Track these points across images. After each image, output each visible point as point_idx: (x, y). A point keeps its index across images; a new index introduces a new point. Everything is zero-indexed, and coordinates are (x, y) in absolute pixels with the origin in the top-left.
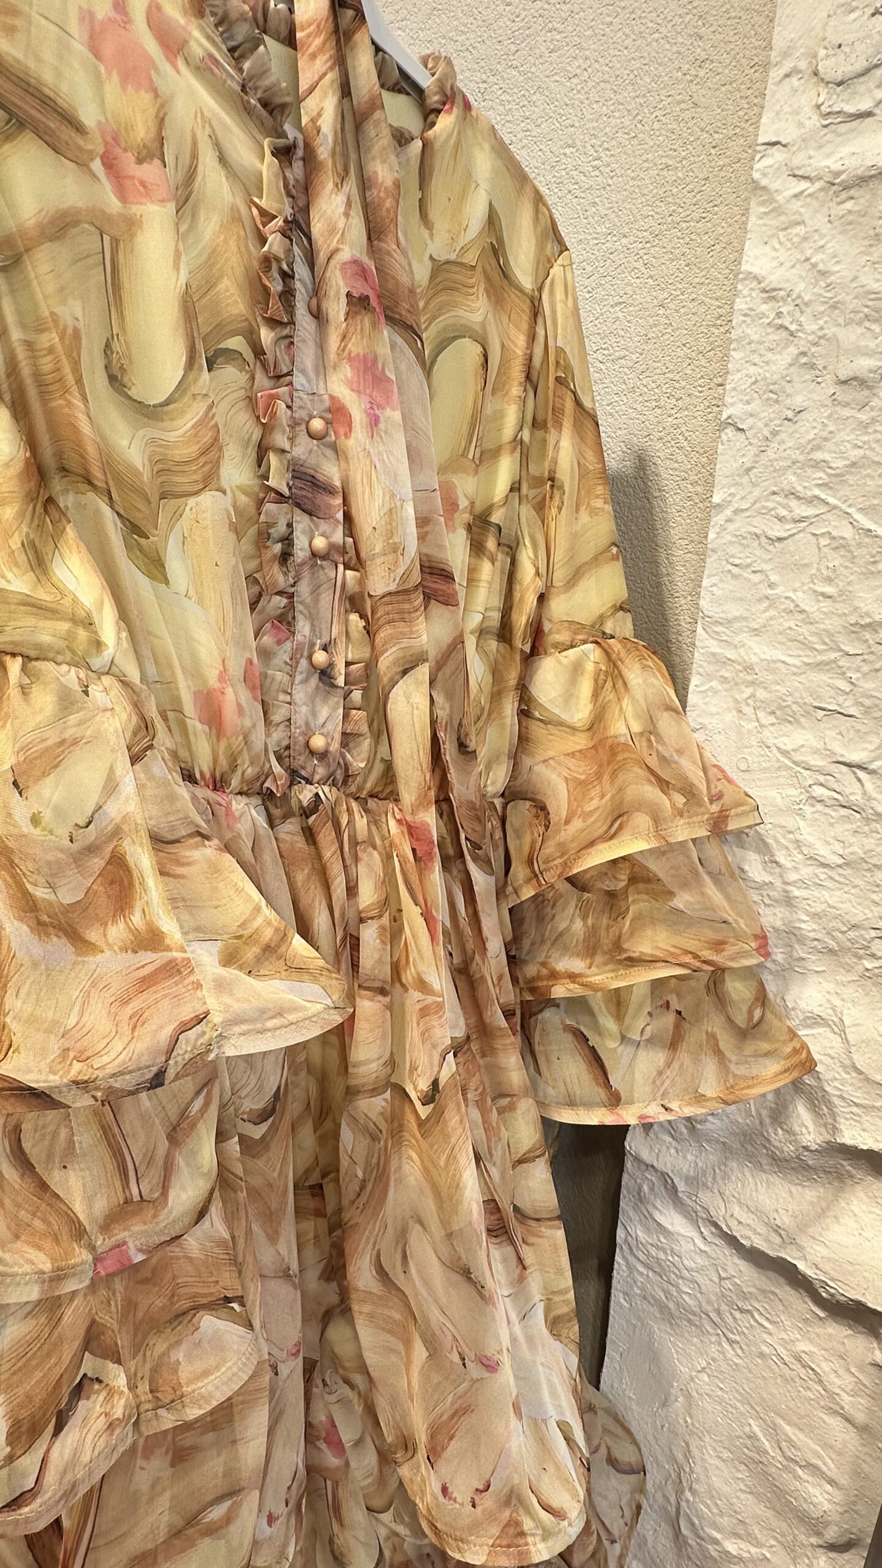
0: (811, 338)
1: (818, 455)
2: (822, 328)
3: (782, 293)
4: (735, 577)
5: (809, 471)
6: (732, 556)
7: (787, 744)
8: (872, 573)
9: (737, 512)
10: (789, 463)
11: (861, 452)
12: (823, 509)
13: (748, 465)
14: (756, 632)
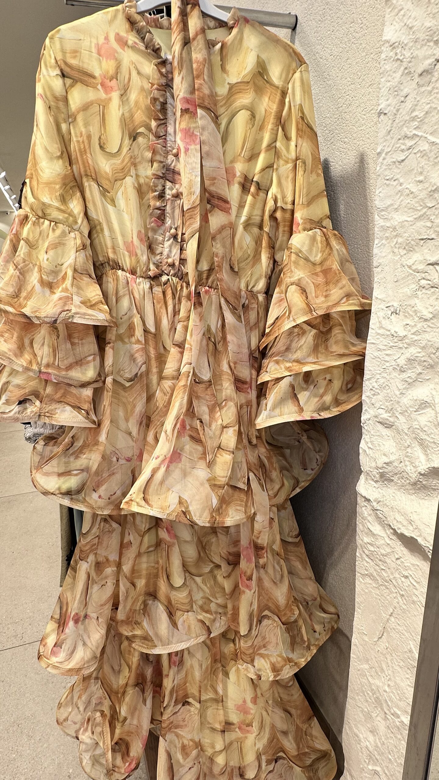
0: (408, 60)
1: (414, 114)
2: (412, 54)
3: (397, 44)
4: (388, 185)
5: (411, 123)
6: (386, 176)
7: (410, 262)
8: (436, 163)
9: (386, 154)
10: (403, 122)
11: (429, 106)
12: (417, 139)
13: (389, 129)
14: (396, 210)
